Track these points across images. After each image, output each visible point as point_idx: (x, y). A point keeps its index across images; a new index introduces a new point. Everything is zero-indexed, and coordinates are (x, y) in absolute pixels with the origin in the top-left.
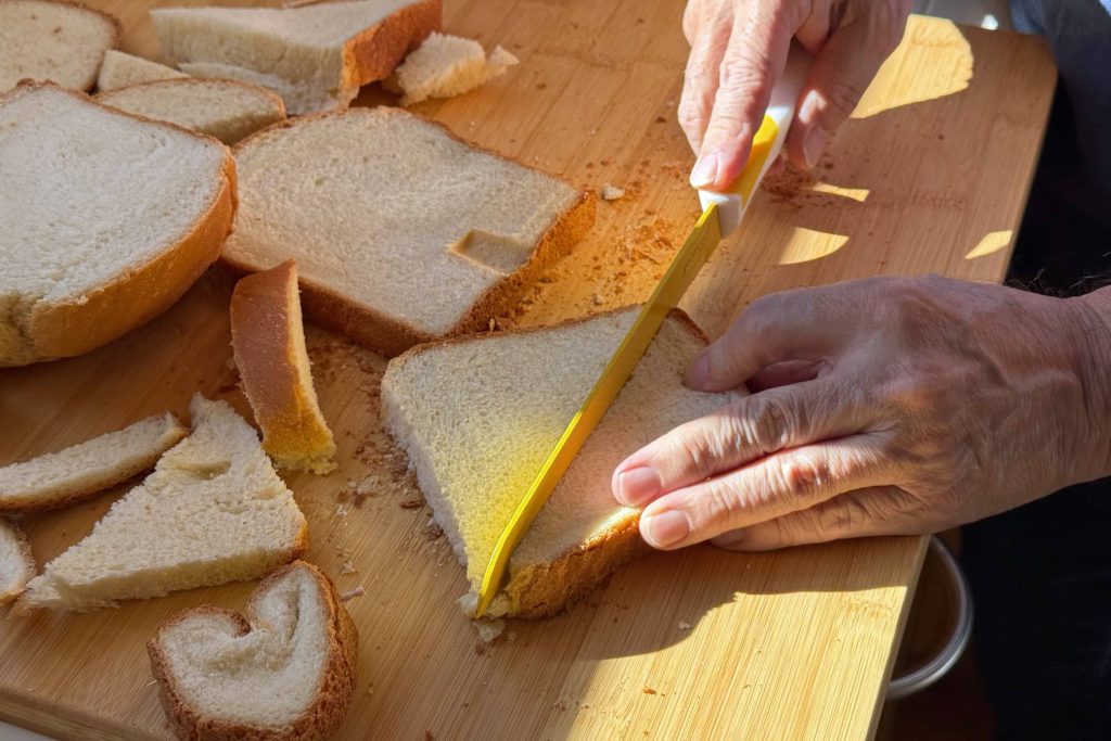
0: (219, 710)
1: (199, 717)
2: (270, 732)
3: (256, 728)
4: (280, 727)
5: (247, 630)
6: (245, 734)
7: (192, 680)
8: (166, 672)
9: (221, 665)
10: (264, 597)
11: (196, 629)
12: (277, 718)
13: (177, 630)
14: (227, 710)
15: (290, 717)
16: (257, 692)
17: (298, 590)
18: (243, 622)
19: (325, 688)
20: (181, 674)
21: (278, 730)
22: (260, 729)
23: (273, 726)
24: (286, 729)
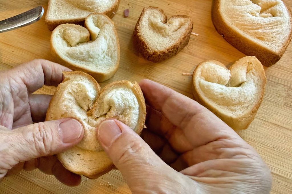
0: (144, 34)
1: (139, 32)
2: (149, 48)
3: (147, 45)
4: (152, 49)
5: (166, 22)
6: (144, 44)
7: (145, 23)
8: (142, 17)
9: (153, 25)
10: (176, 18)
11: (156, 13)
12: (153, 47)
13: (152, 10)
14: (145, 36)
15: (155, 49)
16: (154, 38)
17: (184, 23)
18: (166, 20)
19: (168, 50)
20: (144, 20)
21: (151, 50)
22: (147, 46)
23: (151, 48)
24: (152, 51)
